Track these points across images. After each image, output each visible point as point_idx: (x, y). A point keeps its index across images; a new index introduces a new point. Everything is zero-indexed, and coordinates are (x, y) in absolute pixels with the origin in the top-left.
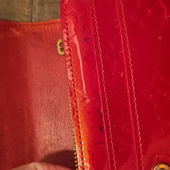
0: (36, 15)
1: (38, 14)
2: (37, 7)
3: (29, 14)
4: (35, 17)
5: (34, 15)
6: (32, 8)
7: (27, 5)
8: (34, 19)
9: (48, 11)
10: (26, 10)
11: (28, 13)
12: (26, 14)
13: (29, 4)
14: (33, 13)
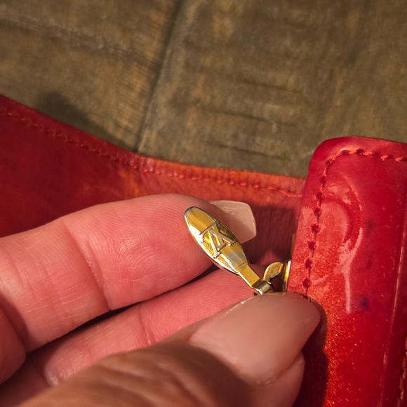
0: (154, 136)
1: (160, 133)
2: (164, 111)
3: (131, 126)
4: (148, 140)
5: (146, 134)
6: (146, 109)
7: (133, 95)
8: (145, 146)
9: (194, 131)
10: (128, 111)
11: (130, 121)
12: (124, 123)
13: (141, 94)
14: (146, 126)
